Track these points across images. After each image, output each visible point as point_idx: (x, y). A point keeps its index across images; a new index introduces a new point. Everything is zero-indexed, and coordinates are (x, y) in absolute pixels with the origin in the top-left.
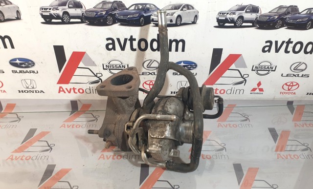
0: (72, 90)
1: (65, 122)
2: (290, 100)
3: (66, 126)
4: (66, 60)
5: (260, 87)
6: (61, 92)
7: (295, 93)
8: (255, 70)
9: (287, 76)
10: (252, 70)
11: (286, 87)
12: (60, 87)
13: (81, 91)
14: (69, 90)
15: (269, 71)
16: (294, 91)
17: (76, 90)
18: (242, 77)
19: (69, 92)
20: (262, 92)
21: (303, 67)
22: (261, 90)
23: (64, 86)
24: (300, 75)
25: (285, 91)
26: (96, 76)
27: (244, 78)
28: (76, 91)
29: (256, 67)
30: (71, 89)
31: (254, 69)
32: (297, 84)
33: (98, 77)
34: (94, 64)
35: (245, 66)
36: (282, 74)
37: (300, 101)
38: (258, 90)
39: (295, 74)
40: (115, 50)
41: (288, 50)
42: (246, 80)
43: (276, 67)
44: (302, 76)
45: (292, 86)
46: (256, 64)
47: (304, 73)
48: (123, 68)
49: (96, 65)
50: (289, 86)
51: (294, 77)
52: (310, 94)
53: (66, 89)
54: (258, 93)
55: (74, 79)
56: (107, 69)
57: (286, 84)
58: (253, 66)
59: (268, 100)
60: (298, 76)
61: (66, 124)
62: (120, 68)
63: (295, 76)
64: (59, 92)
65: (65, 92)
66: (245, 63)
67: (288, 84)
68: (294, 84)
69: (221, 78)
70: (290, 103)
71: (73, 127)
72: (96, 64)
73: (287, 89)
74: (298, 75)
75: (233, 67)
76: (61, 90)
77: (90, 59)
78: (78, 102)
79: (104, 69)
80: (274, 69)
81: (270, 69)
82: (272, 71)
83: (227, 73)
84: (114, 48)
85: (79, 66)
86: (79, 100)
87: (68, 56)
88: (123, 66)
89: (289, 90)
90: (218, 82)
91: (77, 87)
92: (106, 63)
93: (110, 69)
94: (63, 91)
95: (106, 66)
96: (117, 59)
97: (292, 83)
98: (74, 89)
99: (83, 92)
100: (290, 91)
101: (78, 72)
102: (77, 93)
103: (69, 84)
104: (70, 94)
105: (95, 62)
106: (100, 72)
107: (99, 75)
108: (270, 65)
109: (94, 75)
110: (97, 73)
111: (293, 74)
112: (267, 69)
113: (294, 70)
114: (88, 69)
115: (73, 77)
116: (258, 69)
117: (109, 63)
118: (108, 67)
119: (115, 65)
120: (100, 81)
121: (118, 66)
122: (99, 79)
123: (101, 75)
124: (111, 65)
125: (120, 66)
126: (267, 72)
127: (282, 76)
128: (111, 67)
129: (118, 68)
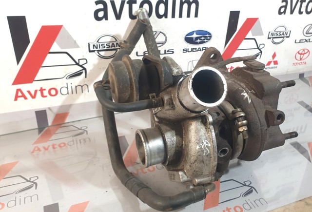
0: (39, 93)
1: (35, 143)
2: (301, 72)
3: (42, 149)
4: (28, 42)
5: (275, 60)
6: (19, 99)
8: (270, 38)
9: (300, 42)
10: (269, 38)
11: (298, 56)
12: (18, 90)
13: (53, 92)
14: (33, 93)
16: (305, 61)
17: (44, 91)
18: (258, 48)
19: (34, 97)
20: (276, 66)
22: (276, 63)
23: (25, 87)
24: (311, 40)
26: (77, 64)
27: (260, 50)
28: (46, 93)
29: (272, 34)
30: (36, 91)
31: (270, 37)
32: (308, 51)
33: (81, 66)
34: (75, 45)
36: (296, 40)
38: (272, 63)
39: (307, 38)
40: (107, 19)
41: (302, 11)
42: (261, 52)
43: (291, 32)
46: (272, 30)
48: (118, 47)
49: (78, 47)
50: (301, 54)
53: (29, 92)
54: (272, 68)
55: (42, 73)
56: (94, 51)
57: (298, 52)
58: (269, 33)
60: (309, 41)
61: (41, 146)
62: (113, 48)
64: (16, 99)
65: (26, 98)
66: (261, 29)
67: (300, 52)
68: (306, 51)
69: (237, 51)
70: (302, 76)
71: (54, 148)
72: (79, 44)
73: (299, 59)
74: (309, 39)
76: (19, 95)
77: (69, 37)
78: (48, 113)
79: (90, 51)
81: (284, 35)
82: (287, 37)
83: (244, 44)
84: (106, 17)
85: (51, 51)
86: (49, 109)
87: (33, 33)
88: (117, 44)
89: (301, 59)
91: (47, 85)
92: (94, 42)
93: (98, 51)
94: (24, 96)
95: (94, 45)
96: (109, 33)
97: (304, 50)
98: (41, 90)
99: (57, 93)
100: (302, 61)
101: (49, 59)
102: (46, 96)
103: (34, 82)
104: (34, 99)
105: (77, 42)
106: (83, 56)
107: (81, 63)
108: (285, 30)
109: (75, 63)
110: (79, 60)
111: (305, 40)
112: (283, 36)
113: (306, 34)
114: (66, 55)
115: (41, 69)
116: (274, 37)
117: (98, 41)
118: (97, 48)
119: (106, 44)
120: (84, 71)
121: (111, 45)
122: (82, 69)
123: (86, 62)
124: (101, 44)
125: (113, 44)
126: (281, 39)
127: (295, 42)
128: (101, 47)
129: (110, 48)
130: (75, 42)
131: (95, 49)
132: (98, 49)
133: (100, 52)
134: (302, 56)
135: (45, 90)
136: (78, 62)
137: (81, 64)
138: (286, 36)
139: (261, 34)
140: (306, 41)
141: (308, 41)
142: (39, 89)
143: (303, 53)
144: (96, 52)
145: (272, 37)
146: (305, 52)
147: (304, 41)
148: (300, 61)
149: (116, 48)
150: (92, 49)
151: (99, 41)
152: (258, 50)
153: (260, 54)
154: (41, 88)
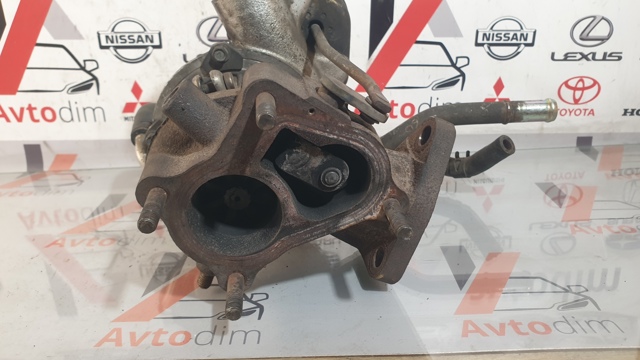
0: (26, 113)
2: (583, 132)
4: (4, 24)
5: (502, 95)
7: (592, 112)
8: (482, 45)
9: (566, 58)
10: (477, 44)
11: (567, 94)
13: (49, 115)
14: (18, 112)
15: (518, 45)
16: (589, 106)
17: (34, 112)
18: (454, 65)
19: (20, 119)
21: (601, 30)
23: (6, 101)
24: (599, 56)
25: (567, 107)
26: (83, 68)
27: (458, 69)
28: (37, 114)
29: (485, 35)
30: (22, 110)
31: (480, 41)
32: (595, 82)
33: (89, 73)
34: (76, 34)
35: (456, 32)
36: (553, 54)
37: (609, 136)
39: (586, 51)
42: (463, 75)
43: (535, 33)
44: (604, 59)
45: (584, 89)
46: (485, 28)
47: (607, 47)
48: (149, 43)
49: (80, 37)
50: (575, 89)
51: (584, 60)
52: (632, 114)
53: (12, 109)
55: (29, 80)
56: (107, 47)
57: (566, 83)
58: (477, 32)
59: (526, 135)
60: (594, 59)
62: (140, 44)
63: (588, 60)
65: (8, 120)
66: (455, 22)
67: (572, 83)
68: (588, 83)
69: (399, 68)
70: (584, 143)
72: (82, 32)
73: (571, 100)
74: (594, 54)
75: (426, 34)
77: (65, 19)
78: (44, 149)
80: (530, 41)
81: (520, 40)
82: (526, 45)
83: (415, 54)
85: (38, 41)
86: (45, 143)
88: (147, 37)
89: (576, 101)
90: (393, 82)
91: (39, 101)
92: (106, 31)
93: (115, 48)
94: (4, 116)
95: (107, 37)
96: (131, 16)
97: (581, 80)
98: (31, 109)
99: (54, 117)
100: (581, 107)
102: (38, 121)
103: (18, 94)
104: (20, 123)
105: (78, 28)
106: (91, 55)
107: (90, 66)
108: (519, 28)
109: (78, 67)
110: (85, 61)
111: (581, 54)
112: (514, 41)
113: (581, 39)
114: (62, 50)
115: (27, 71)
116: (490, 42)
117: (113, 30)
118: (112, 42)
119: (127, 35)
120: (94, 82)
121: (136, 37)
122: (90, 77)
123: (95, 66)
124: (119, 35)
125: (140, 37)
126: (513, 49)
127: (553, 58)
128: (120, 41)
129: (135, 44)
130: (75, 28)
131: (110, 44)
132: (115, 44)
133: (119, 50)
134: (578, 94)
135: (35, 109)
136: (82, 64)
137: (88, 68)
138: (523, 41)
139: (456, 33)
140: (584, 57)
141: (590, 57)
142: (26, 106)
143: (580, 85)
144: (112, 49)
145: (485, 41)
146: (587, 85)
147: (579, 56)
148: (576, 107)
149: (146, 44)
150: (104, 43)
151: (116, 30)
152: (452, 69)
153: (461, 78)
154: (30, 105)
